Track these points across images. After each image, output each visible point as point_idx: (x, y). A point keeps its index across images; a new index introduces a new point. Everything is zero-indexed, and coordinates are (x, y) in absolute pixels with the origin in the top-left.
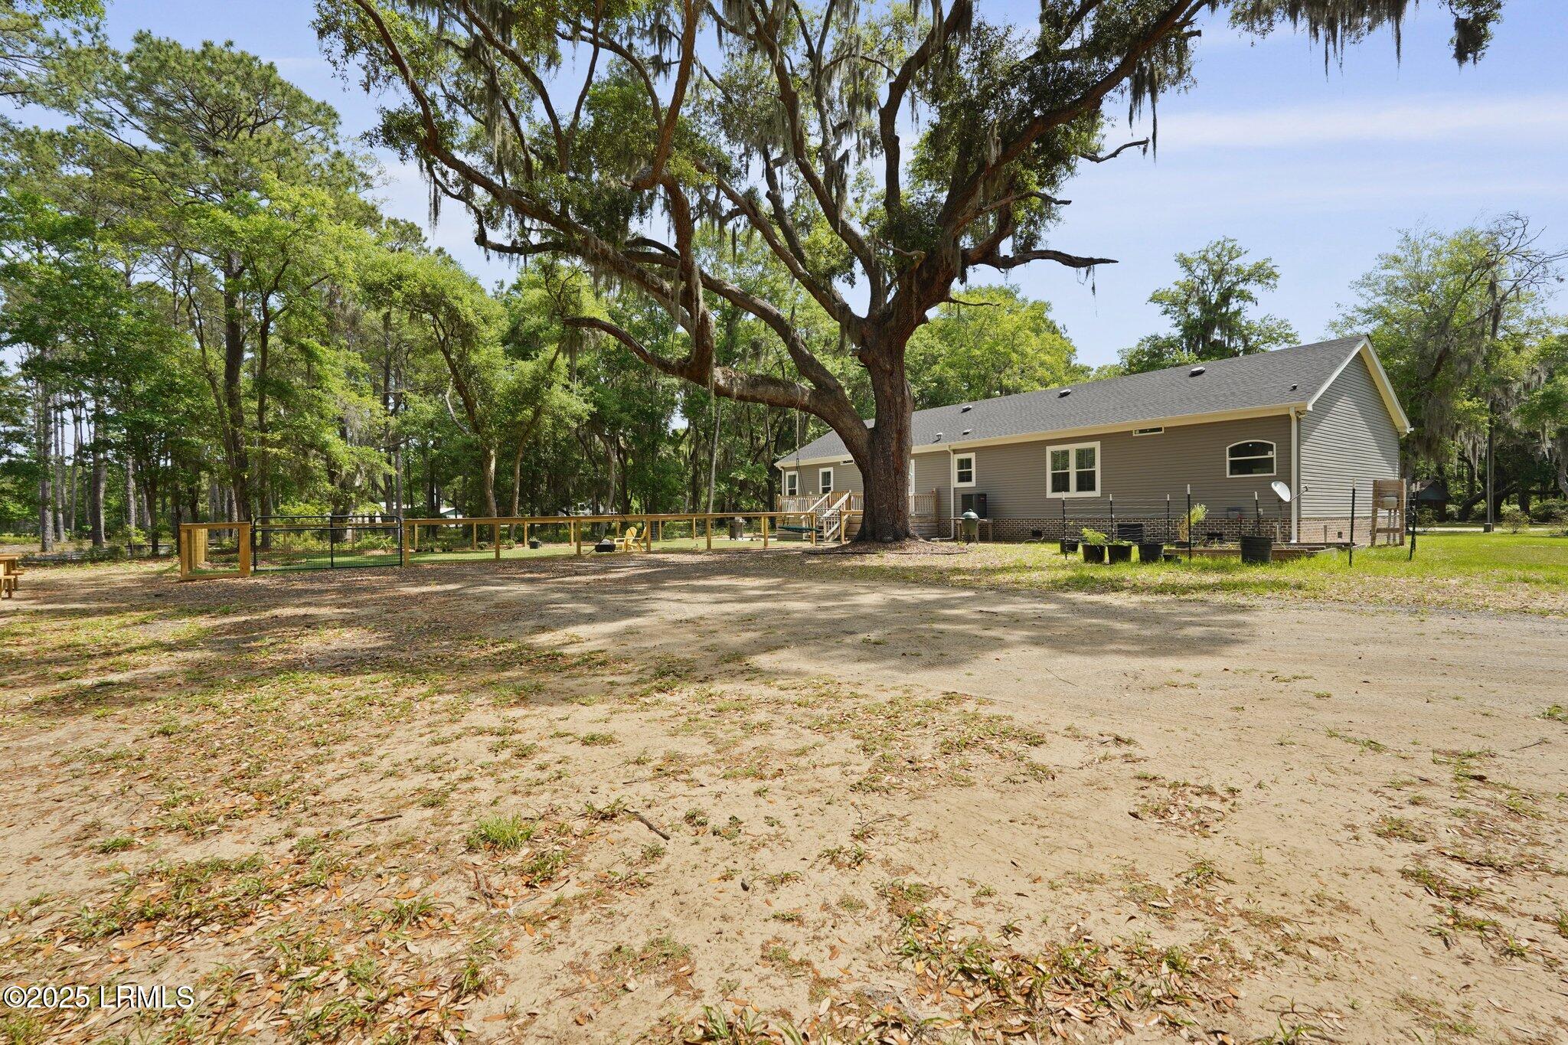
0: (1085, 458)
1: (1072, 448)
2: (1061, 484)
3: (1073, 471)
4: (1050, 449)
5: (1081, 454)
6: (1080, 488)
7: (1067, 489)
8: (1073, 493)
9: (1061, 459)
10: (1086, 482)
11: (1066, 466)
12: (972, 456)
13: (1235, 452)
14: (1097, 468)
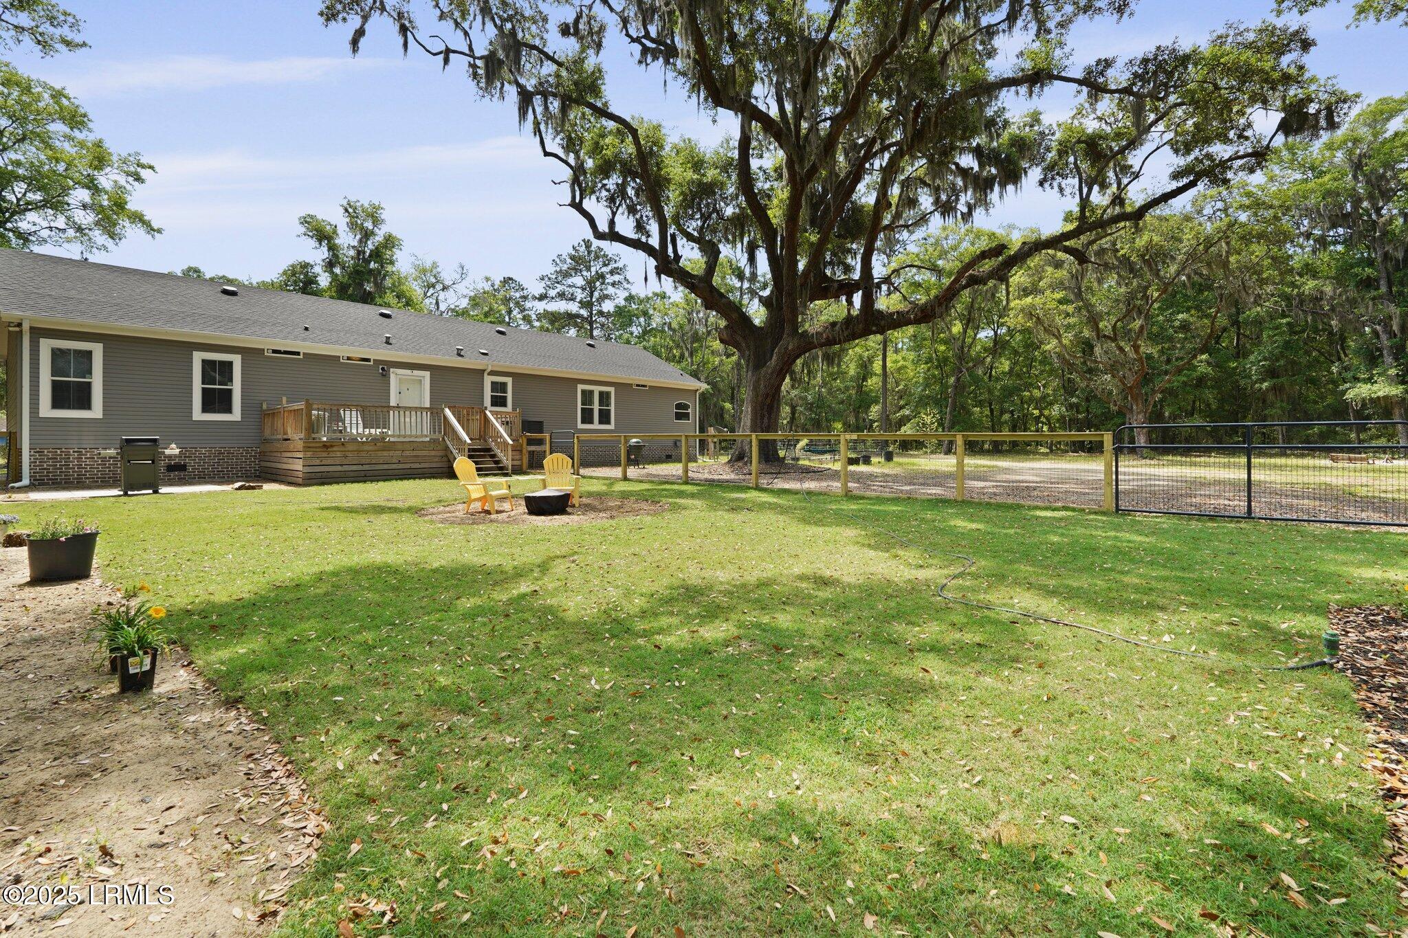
0: (604, 397)
1: (597, 389)
2: (587, 417)
3: (596, 407)
4: (580, 387)
5: (601, 394)
6: (601, 422)
7: (591, 422)
8: (596, 425)
9: (587, 395)
10: (605, 418)
11: (591, 403)
12: (509, 381)
13: (679, 406)
14: (612, 408)
